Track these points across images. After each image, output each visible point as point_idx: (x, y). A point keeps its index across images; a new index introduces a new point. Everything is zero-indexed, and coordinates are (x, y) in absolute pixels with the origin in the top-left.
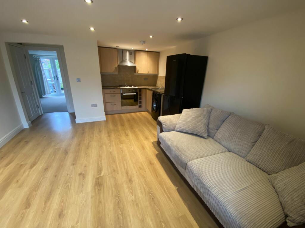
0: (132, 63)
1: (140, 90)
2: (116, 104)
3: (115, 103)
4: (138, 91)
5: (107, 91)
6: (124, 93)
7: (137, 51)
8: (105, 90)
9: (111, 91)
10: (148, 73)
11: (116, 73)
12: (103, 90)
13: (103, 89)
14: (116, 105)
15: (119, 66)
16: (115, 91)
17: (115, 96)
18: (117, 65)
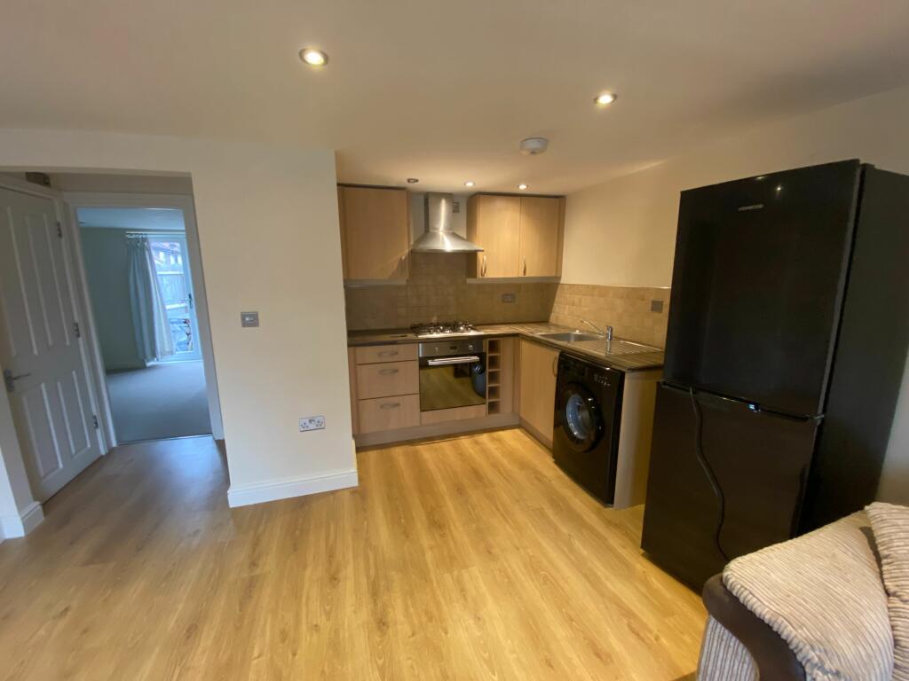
0: (462, 239)
1: (494, 343)
2: (398, 405)
3: (395, 400)
4: (486, 348)
5: (369, 353)
6: (433, 358)
7: (482, 197)
8: (359, 350)
9: (380, 355)
10: (521, 275)
11: (402, 282)
12: (352, 349)
13: (349, 345)
14: (397, 408)
15: (412, 252)
16: (396, 353)
17: (396, 371)
18: (407, 251)
